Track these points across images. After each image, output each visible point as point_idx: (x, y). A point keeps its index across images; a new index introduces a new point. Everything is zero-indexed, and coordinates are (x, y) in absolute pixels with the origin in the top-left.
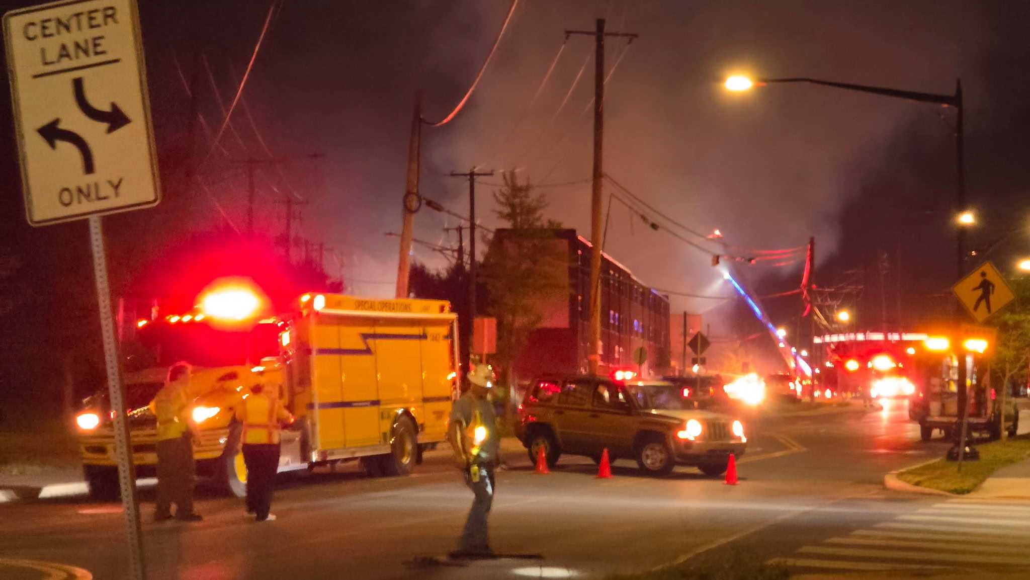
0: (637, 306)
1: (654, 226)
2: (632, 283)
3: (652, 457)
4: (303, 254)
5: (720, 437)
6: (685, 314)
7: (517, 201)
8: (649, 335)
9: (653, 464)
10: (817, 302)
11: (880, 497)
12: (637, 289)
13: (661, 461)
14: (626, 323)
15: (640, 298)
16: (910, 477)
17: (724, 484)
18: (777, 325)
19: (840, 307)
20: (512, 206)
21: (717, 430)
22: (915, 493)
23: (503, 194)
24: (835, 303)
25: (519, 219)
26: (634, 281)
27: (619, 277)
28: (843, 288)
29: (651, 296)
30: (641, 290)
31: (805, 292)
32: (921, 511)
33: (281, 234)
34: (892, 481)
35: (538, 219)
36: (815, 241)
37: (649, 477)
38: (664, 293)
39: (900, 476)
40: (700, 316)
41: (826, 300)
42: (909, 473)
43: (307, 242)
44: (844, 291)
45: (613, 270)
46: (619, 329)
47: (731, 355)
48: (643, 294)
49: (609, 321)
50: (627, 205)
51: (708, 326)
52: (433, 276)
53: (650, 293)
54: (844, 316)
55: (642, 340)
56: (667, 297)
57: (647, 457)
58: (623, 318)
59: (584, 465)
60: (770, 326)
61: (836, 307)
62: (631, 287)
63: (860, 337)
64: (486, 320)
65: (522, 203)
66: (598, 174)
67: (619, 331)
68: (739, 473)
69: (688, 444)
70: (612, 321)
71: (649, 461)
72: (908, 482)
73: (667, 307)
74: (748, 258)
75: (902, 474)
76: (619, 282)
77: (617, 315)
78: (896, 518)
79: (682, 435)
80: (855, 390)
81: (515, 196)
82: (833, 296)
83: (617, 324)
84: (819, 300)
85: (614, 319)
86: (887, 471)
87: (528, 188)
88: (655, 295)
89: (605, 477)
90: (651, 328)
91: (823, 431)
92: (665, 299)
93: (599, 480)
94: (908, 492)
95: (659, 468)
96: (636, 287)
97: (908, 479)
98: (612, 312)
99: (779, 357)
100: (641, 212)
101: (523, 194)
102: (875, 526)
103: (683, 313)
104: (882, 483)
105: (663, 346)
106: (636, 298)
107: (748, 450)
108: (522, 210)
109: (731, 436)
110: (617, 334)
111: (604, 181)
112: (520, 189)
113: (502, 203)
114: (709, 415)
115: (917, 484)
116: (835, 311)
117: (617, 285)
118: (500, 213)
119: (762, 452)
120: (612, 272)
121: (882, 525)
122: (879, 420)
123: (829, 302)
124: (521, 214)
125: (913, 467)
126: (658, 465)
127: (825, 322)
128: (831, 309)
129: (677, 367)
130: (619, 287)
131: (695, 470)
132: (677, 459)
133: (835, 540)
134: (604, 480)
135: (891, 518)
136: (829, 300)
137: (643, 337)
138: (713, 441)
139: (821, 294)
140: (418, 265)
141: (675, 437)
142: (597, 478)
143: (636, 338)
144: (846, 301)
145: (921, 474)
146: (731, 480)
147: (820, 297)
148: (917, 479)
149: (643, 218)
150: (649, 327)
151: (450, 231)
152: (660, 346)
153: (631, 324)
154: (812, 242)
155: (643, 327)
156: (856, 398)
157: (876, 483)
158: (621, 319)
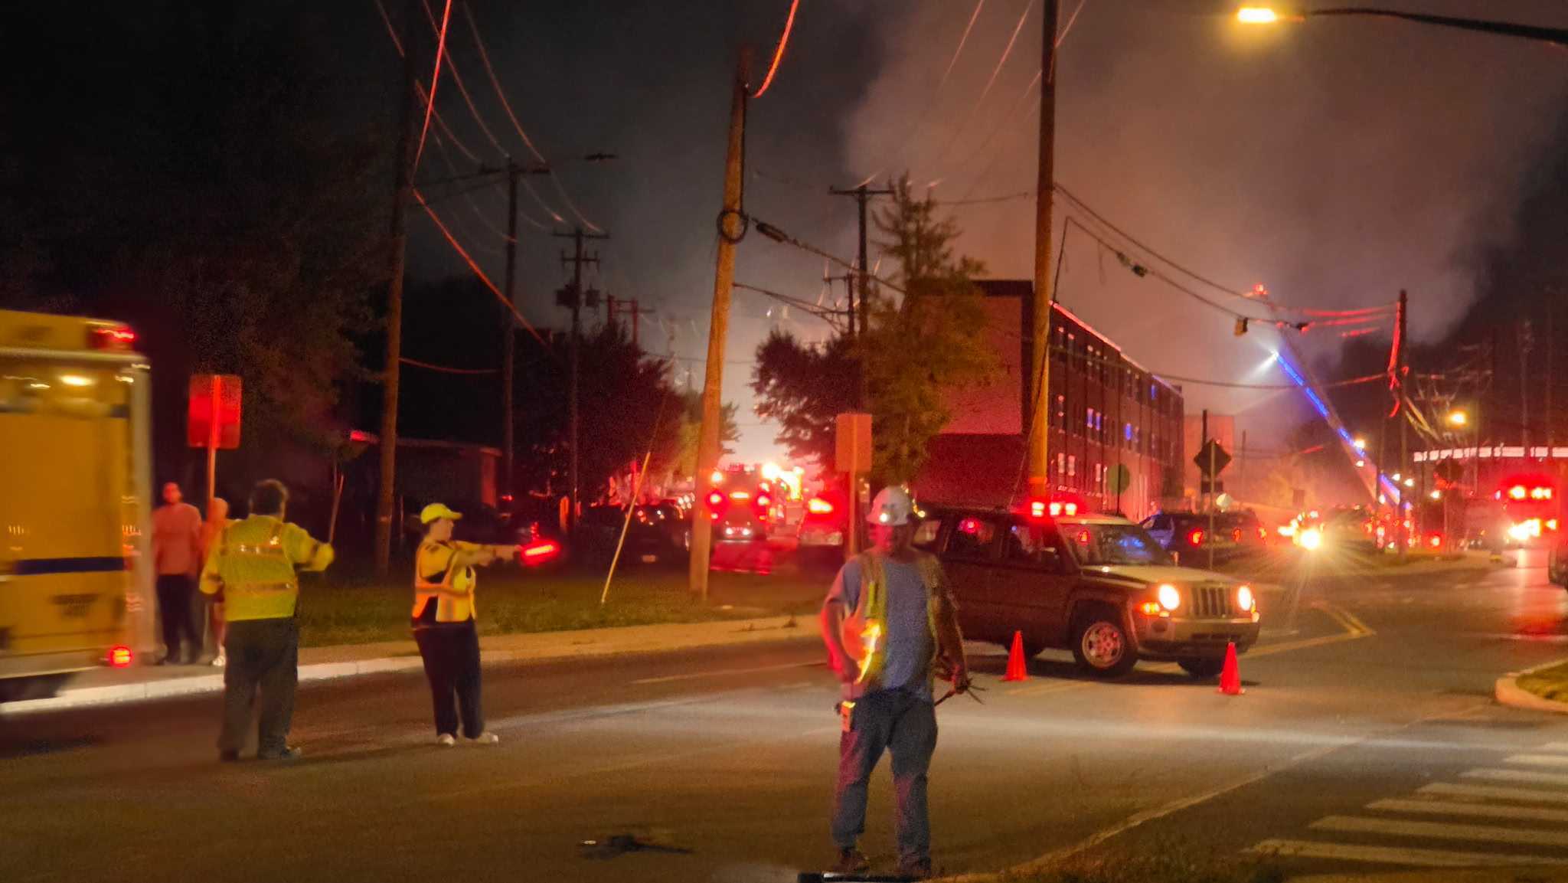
0: (1130, 401)
1: (1138, 270)
2: (1121, 366)
3: (1099, 645)
4: (603, 318)
5: (1215, 612)
6: (1205, 413)
7: (912, 227)
8: (1150, 447)
9: (1099, 656)
10: (1419, 396)
11: (1485, 718)
12: (1131, 376)
13: (1114, 653)
14: (1113, 427)
15: (1136, 390)
16: (1538, 684)
17: (1218, 692)
18: (1353, 432)
19: (1454, 406)
20: (904, 235)
21: (1211, 602)
22: (1546, 712)
23: (888, 215)
24: (1448, 399)
25: (914, 256)
26: (1125, 362)
27: (1102, 357)
28: (1459, 375)
29: (1153, 387)
30: (1137, 377)
31: (1394, 379)
32: (1551, 746)
33: (567, 286)
34: (1508, 690)
35: (946, 256)
36: (1408, 296)
37: (1091, 680)
38: (1177, 383)
39: (1522, 681)
40: (1232, 417)
41: (1433, 394)
42: (1539, 676)
43: (610, 299)
44: (1461, 379)
45: (1092, 345)
46: (1102, 437)
47: (1280, 478)
48: (1139, 382)
49: (1086, 425)
50: (1094, 236)
51: (1244, 434)
52: (805, 352)
53: (1152, 381)
54: (1458, 418)
55: (1138, 455)
56: (1180, 389)
57: (1091, 646)
58: (1108, 420)
59: (991, 657)
60: (1344, 434)
61: (1448, 404)
62: (1121, 374)
63: (1486, 453)
64: (856, 417)
65: (919, 230)
66: (1046, 186)
67: (1102, 441)
68: (1242, 672)
69: (1160, 625)
70: (1090, 425)
71: (1093, 653)
72: (1536, 692)
73: (1179, 403)
74: (1295, 323)
75: (1525, 677)
76: (1102, 365)
77: (1098, 415)
78: (1507, 760)
79: (1149, 608)
80: (1475, 535)
81: (908, 219)
82: (1443, 388)
83: (1098, 428)
84: (1421, 392)
85: (1094, 422)
86: (1501, 672)
87: (929, 205)
88: (1159, 385)
89: (1018, 679)
90: (1153, 436)
91: (1407, 601)
92: (1176, 392)
93: (1007, 684)
94: (1532, 711)
95: (1112, 664)
96: (1129, 372)
97: (1537, 686)
98: (1090, 411)
99: (1356, 481)
100: (1117, 248)
101: (920, 216)
102: (1465, 774)
103: (1201, 413)
104: (1491, 694)
105: (1172, 465)
106: (1130, 389)
107: (1262, 633)
108: (919, 241)
109: (1235, 612)
110: (1098, 444)
111: (1055, 196)
112: (916, 208)
113: (887, 230)
114: (1197, 576)
115: (1550, 696)
116: (1447, 410)
117: (1098, 368)
118: (885, 246)
119: (1298, 638)
120: (1090, 349)
121: (1474, 773)
122: (1509, 583)
123: (1437, 397)
124: (918, 247)
125: (1546, 666)
126: (1107, 659)
127: (1427, 428)
128: (1439, 406)
129: (1193, 498)
130: (1101, 371)
131: (1174, 668)
132: (1140, 649)
133: (1387, 803)
134: (1013, 683)
135: (1494, 761)
136: (1437, 394)
137: (1139, 449)
138: (1202, 618)
139: (1424, 383)
140: (783, 334)
141: (1138, 614)
142: (1004, 681)
143: (1129, 452)
144: (1464, 393)
145: (1560, 679)
146: (1229, 686)
147: (1422, 388)
148: (1550, 688)
149: (1120, 256)
150: (1151, 432)
151: (833, 282)
152: (1167, 464)
153: (1122, 427)
154: (1403, 298)
155: (1140, 435)
156: (1476, 547)
157: (1482, 693)
158: (1105, 422)
